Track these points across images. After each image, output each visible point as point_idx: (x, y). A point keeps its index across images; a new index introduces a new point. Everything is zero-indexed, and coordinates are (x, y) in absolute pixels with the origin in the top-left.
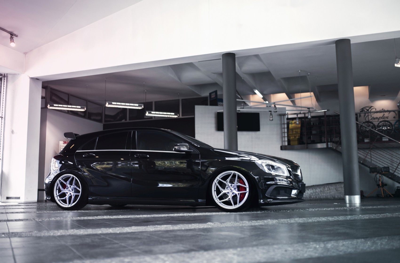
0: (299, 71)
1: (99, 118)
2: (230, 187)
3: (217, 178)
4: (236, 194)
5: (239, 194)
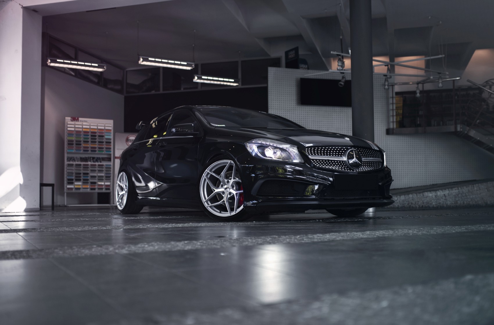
1: (118, 87)
2: (226, 183)
3: (207, 171)
4: (234, 195)
5: (238, 194)
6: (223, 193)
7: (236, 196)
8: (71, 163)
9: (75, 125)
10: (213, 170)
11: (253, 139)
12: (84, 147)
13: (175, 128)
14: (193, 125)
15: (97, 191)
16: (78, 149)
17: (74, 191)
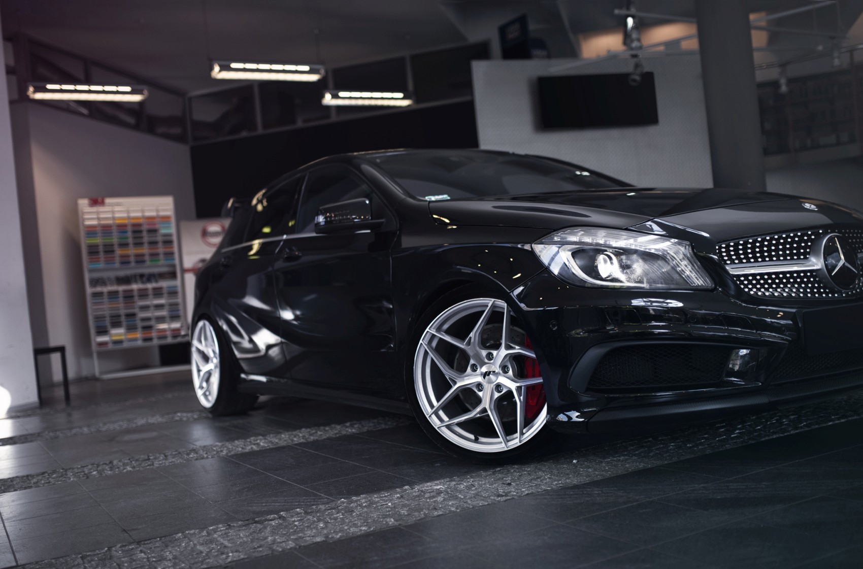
2: (486, 361)
3: (430, 330)
4: (510, 393)
5: (523, 388)
6: (479, 386)
7: (519, 395)
8: (99, 289)
9: (98, 213)
10: (446, 327)
11: (555, 231)
12: (122, 256)
13: (323, 214)
14: (367, 202)
15: (156, 342)
16: (109, 261)
17: (110, 346)
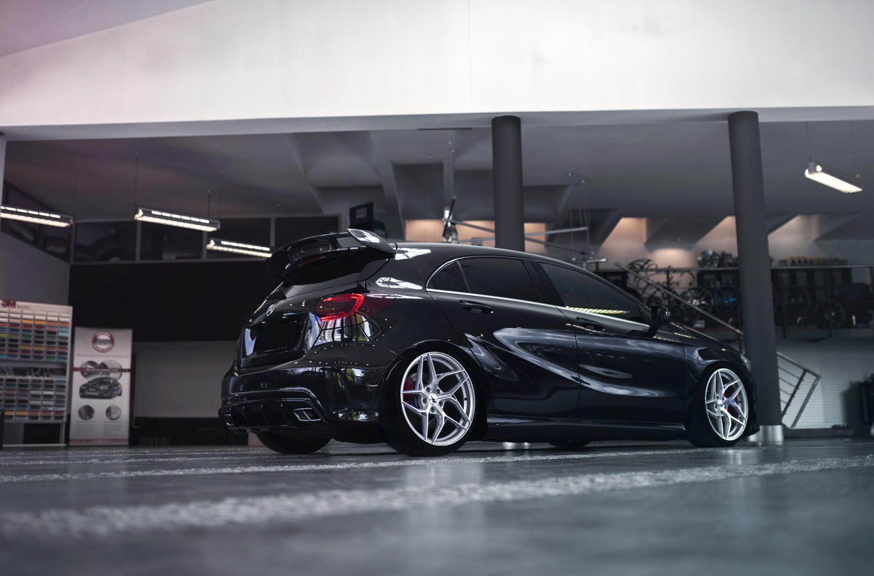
0: (568, 174)
1: (61, 250)
9: (9, 312)
12: (23, 351)
15: (40, 421)
16: (12, 354)
